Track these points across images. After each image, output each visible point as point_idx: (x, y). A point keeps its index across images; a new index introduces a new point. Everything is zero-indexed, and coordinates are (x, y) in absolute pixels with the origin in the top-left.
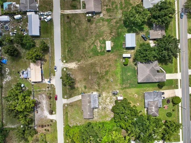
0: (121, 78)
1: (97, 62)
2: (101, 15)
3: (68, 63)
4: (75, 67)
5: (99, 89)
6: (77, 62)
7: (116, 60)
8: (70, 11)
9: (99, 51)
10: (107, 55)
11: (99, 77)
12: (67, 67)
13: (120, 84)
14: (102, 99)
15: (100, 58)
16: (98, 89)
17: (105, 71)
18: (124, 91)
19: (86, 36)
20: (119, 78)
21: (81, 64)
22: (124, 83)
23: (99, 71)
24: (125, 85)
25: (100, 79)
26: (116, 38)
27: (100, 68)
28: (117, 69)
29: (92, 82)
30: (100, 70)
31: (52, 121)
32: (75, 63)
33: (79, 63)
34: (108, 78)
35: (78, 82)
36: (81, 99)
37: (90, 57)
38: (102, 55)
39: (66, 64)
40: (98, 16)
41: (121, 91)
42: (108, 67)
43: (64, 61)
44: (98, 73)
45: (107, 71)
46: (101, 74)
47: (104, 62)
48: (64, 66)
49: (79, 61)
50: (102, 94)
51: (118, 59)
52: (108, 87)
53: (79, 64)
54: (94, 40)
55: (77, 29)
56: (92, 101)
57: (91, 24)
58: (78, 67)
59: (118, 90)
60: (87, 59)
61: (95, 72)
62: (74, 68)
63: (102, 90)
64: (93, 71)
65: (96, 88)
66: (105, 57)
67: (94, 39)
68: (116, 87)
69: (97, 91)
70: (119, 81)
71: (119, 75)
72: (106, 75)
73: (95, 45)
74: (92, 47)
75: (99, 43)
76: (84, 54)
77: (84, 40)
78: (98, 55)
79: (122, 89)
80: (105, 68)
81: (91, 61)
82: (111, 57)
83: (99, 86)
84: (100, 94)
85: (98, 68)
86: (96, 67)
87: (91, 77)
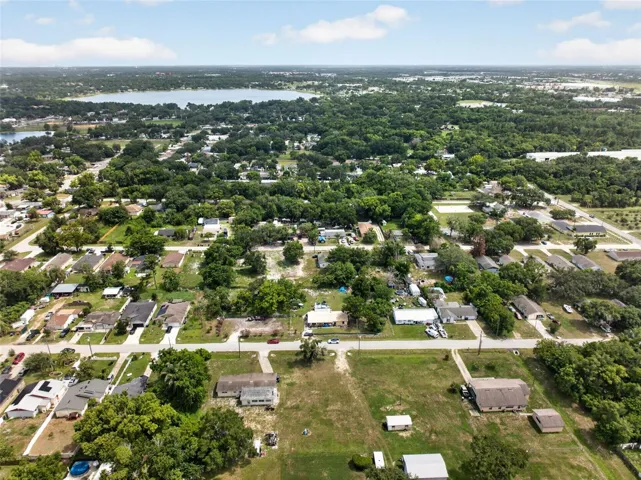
0: (314, 454)
1: (354, 404)
2: (474, 413)
3: (346, 359)
4: (338, 368)
5: (286, 409)
6: (350, 371)
7: (363, 443)
8: (462, 362)
9: (382, 409)
10: (374, 423)
11: (317, 409)
12: (339, 357)
13: (296, 453)
14: (258, 414)
15: (365, 411)
16: (285, 406)
17: (331, 420)
18: (276, 461)
19: (413, 387)
20: (312, 451)
21: (345, 378)
22: (297, 461)
23: (330, 408)
24: (293, 465)
26: (423, 443)
27: (339, 411)
28: (338, 446)
29: (304, 395)
30: (334, 411)
31: (226, 336)
32: (348, 368)
33: (347, 375)
34: (314, 425)
35: (304, 374)
36: (262, 372)
37: (364, 392)
38: (373, 414)
39: (344, 356)
40: (470, 406)
41: (274, 455)
42: (342, 425)
43: (349, 354)
44: (327, 406)
45: (332, 424)
46: (325, 411)
47: (355, 418)
48: (339, 354)
49: (353, 374)
50: (273, 413)
51: (366, 447)
52: (288, 427)
53: (345, 374)
54: (408, 399)
55: (426, 373)
56: (257, 389)
57: (444, 395)
58: (339, 374)
59: (280, 448)
60: (359, 387)
61: (328, 401)
62: (335, 366)
63: (282, 414)
64: (331, 396)
65: (289, 403)
66: (367, 418)
67: (410, 399)
68: (287, 444)
69: (281, 405)
70: (303, 451)
71: (320, 450)
72: (323, 422)
73: (395, 402)
74: (390, 396)
75: (402, 408)
76: (370, 382)
77: (403, 383)
78: (370, 406)
79: (280, 458)
80: (339, 420)
81: (355, 394)
82: (370, 432)
83: (292, 408)
84: (273, 409)
85: (337, 406)
86: (342, 403)
87: (317, 394)
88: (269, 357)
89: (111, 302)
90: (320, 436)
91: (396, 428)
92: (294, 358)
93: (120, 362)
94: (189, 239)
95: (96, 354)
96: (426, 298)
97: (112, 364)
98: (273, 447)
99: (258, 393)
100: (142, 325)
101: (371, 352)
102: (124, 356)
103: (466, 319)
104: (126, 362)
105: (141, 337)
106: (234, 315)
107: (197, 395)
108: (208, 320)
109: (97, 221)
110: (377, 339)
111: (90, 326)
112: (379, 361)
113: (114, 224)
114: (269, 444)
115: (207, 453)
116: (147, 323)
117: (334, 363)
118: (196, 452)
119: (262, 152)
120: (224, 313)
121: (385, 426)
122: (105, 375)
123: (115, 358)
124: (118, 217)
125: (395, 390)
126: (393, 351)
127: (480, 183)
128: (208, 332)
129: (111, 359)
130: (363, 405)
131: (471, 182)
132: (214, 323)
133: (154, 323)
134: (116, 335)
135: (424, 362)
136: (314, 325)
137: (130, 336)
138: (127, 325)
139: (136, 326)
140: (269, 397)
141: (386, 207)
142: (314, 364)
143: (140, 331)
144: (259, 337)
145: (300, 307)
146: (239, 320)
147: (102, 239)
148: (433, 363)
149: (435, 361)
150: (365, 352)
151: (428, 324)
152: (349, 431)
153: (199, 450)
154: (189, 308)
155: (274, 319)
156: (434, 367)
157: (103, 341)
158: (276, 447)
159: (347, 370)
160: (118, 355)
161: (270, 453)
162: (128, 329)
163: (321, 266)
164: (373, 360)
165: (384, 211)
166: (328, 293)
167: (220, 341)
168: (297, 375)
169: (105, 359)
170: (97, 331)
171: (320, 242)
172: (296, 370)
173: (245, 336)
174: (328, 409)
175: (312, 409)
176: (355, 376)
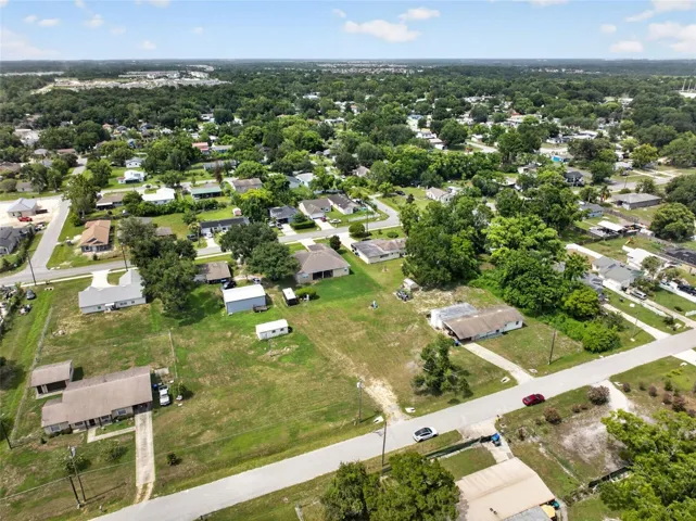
0: (356, 297)
2: (163, 371)
3: (380, 406)
4: (384, 385)
7: (310, 312)
9: (295, 347)
11: (379, 329)
12: (395, 405)
13: (373, 294)
15: (318, 340)
16: (417, 322)
17: (354, 322)
19: (251, 387)
20: (359, 298)
21: (363, 373)
23: (362, 333)
27: (350, 332)
28: (336, 305)
29: (406, 338)
30: (356, 331)
32: (367, 389)
33: (362, 378)
34: (370, 314)
37: (326, 359)
38: (306, 339)
39: (387, 411)
40: (165, 379)
42: (339, 321)
43: (380, 419)
44: (368, 333)
45: (351, 319)
46: (367, 328)
47: (327, 331)
48: (398, 413)
49: (353, 381)
51: (307, 311)
52: (397, 308)
53: (367, 378)
54: (260, 367)
55: (225, 419)
57: (200, 387)
58: (376, 377)
59: (391, 294)
60: (336, 365)
61: (371, 339)
62: (389, 387)
63: (414, 316)
64: (370, 344)
65: (417, 326)
66: (312, 332)
67: (255, 369)
71: (351, 300)
72: (364, 319)
73: (280, 360)
76: (321, 376)
78: (313, 345)
81: (338, 355)
85: (354, 336)
86: (351, 341)
87: (389, 343)
88: (506, 373)
125: (281, 374)
130: (322, 345)
159: (369, 384)
174: (365, 331)
175: (384, 326)
176: (350, 379)
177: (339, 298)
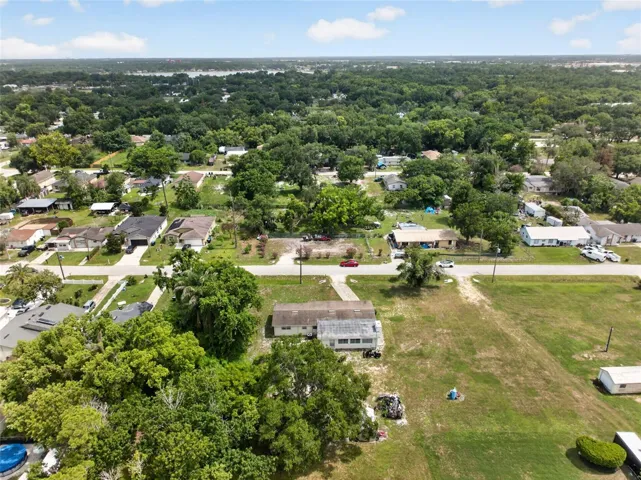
0: (485, 435)
1: (522, 349)
3: (473, 285)
4: (467, 298)
5: (400, 355)
6: (489, 301)
7: (574, 416)
9: (577, 358)
10: (576, 380)
11: (457, 356)
12: (461, 284)
13: (444, 432)
15: (547, 360)
16: (398, 351)
17: (492, 374)
18: (413, 448)
20: (480, 430)
21: (486, 311)
22: (456, 450)
23: (481, 354)
25: (447, 359)
27: (499, 360)
28: (526, 421)
29: (425, 335)
30: (489, 359)
31: (275, 257)
32: (483, 298)
33: (487, 307)
34: (464, 383)
35: (413, 305)
37: (528, 332)
38: (565, 365)
39: (469, 283)
41: (405, 437)
42: (517, 383)
44: (474, 353)
45: (497, 382)
46: (474, 360)
47: (535, 371)
48: (460, 280)
49: (496, 307)
50: (380, 362)
52: (415, 385)
53: (482, 307)
54: (613, 342)
56: (344, 322)
58: (472, 305)
59: (414, 424)
60: (517, 324)
61: (471, 344)
62: (462, 296)
63: (396, 364)
64: (473, 338)
65: (402, 345)
68: (425, 418)
69: (389, 350)
70: (459, 429)
71: (496, 428)
72: (475, 376)
73: (592, 347)
74: (578, 339)
75: (613, 357)
76: (531, 318)
77: (587, 319)
78: (552, 353)
79: (420, 441)
80: (505, 374)
81: (516, 334)
82: (577, 395)
83: (411, 354)
84: (377, 355)
85: (492, 352)
86: (498, 347)
87: (447, 333)
88: (348, 282)
89: (102, 219)
90: (482, 402)
91: (627, 390)
92: (389, 285)
93: (108, 286)
94: (209, 164)
95: (70, 277)
96: (559, 217)
97: (94, 288)
98: (399, 422)
99: (347, 328)
100: (144, 243)
101: (511, 278)
102: (113, 280)
103: (634, 241)
104: (118, 286)
105: (143, 257)
106: (281, 234)
107: (241, 324)
108: (243, 239)
109: (93, 147)
110: (509, 263)
111: (66, 241)
112: (529, 291)
113: (113, 150)
114: (389, 417)
115: (281, 429)
116: (152, 239)
117: (457, 292)
118: (257, 427)
119: (286, 101)
120: (267, 232)
121: (600, 386)
122: (80, 300)
123: (101, 282)
124: (119, 143)
125: (581, 329)
126: (544, 278)
127: (553, 124)
128: (246, 252)
129: (93, 282)
131: (542, 122)
132: (254, 242)
133: (163, 241)
134: (104, 254)
135: (604, 292)
136: (405, 244)
137: (126, 256)
138: (123, 242)
139: (136, 243)
140: (370, 334)
141: (458, 131)
142: (425, 293)
143: (140, 250)
144: (326, 259)
145: (376, 226)
146: (291, 240)
147: (96, 163)
148: (619, 292)
149: (624, 291)
150: (501, 278)
151: (579, 245)
152: (537, 394)
153: (262, 420)
154: (214, 225)
155: (341, 240)
156: (626, 298)
157: (84, 261)
158: (403, 421)
159: (481, 301)
160: (105, 278)
161: (397, 433)
162: (124, 247)
163: (390, 187)
164: (520, 288)
165: (456, 136)
166: (411, 214)
167: (266, 263)
168: (401, 306)
169: (84, 282)
170: (76, 250)
171: (379, 168)
172: (397, 299)
173: (304, 258)
174: (477, 356)
175: (448, 357)
176: (500, 308)
177: (524, 441)
